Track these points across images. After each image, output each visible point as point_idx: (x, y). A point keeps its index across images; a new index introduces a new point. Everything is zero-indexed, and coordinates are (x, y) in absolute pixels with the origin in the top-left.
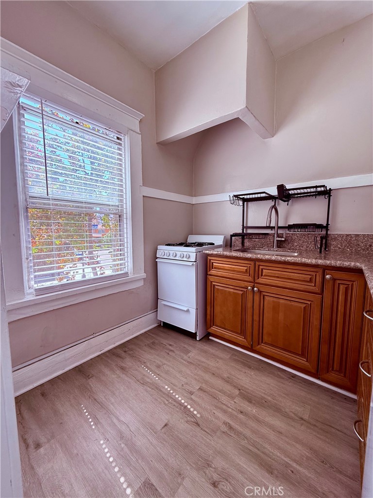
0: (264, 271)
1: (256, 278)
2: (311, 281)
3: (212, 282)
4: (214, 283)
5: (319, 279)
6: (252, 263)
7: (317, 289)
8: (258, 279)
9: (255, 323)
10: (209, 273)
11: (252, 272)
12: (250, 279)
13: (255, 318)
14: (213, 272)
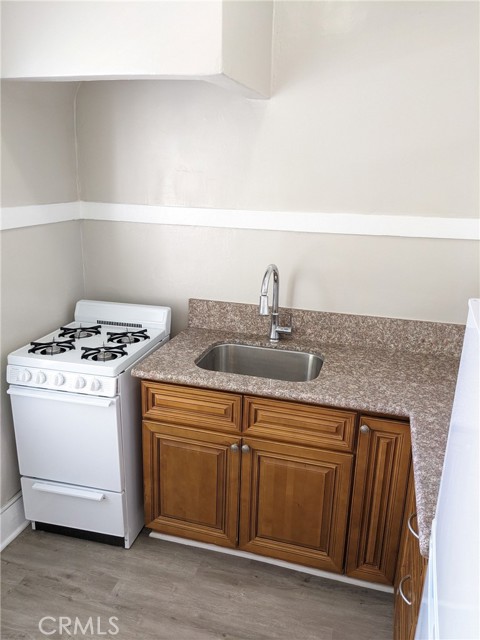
0: (260, 413)
1: (245, 425)
2: (337, 431)
3: (153, 433)
4: (158, 436)
5: (350, 429)
6: (238, 398)
7: (346, 445)
8: (249, 426)
9: (243, 504)
10: (145, 415)
11: (237, 415)
12: (234, 427)
13: (242, 497)
14: (154, 412)
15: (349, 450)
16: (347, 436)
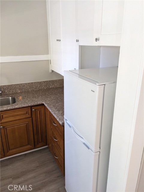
0: (4, 116)
2: (27, 113)
8: (1, 121)
9: (4, 143)
15: (31, 117)
16: (29, 113)
